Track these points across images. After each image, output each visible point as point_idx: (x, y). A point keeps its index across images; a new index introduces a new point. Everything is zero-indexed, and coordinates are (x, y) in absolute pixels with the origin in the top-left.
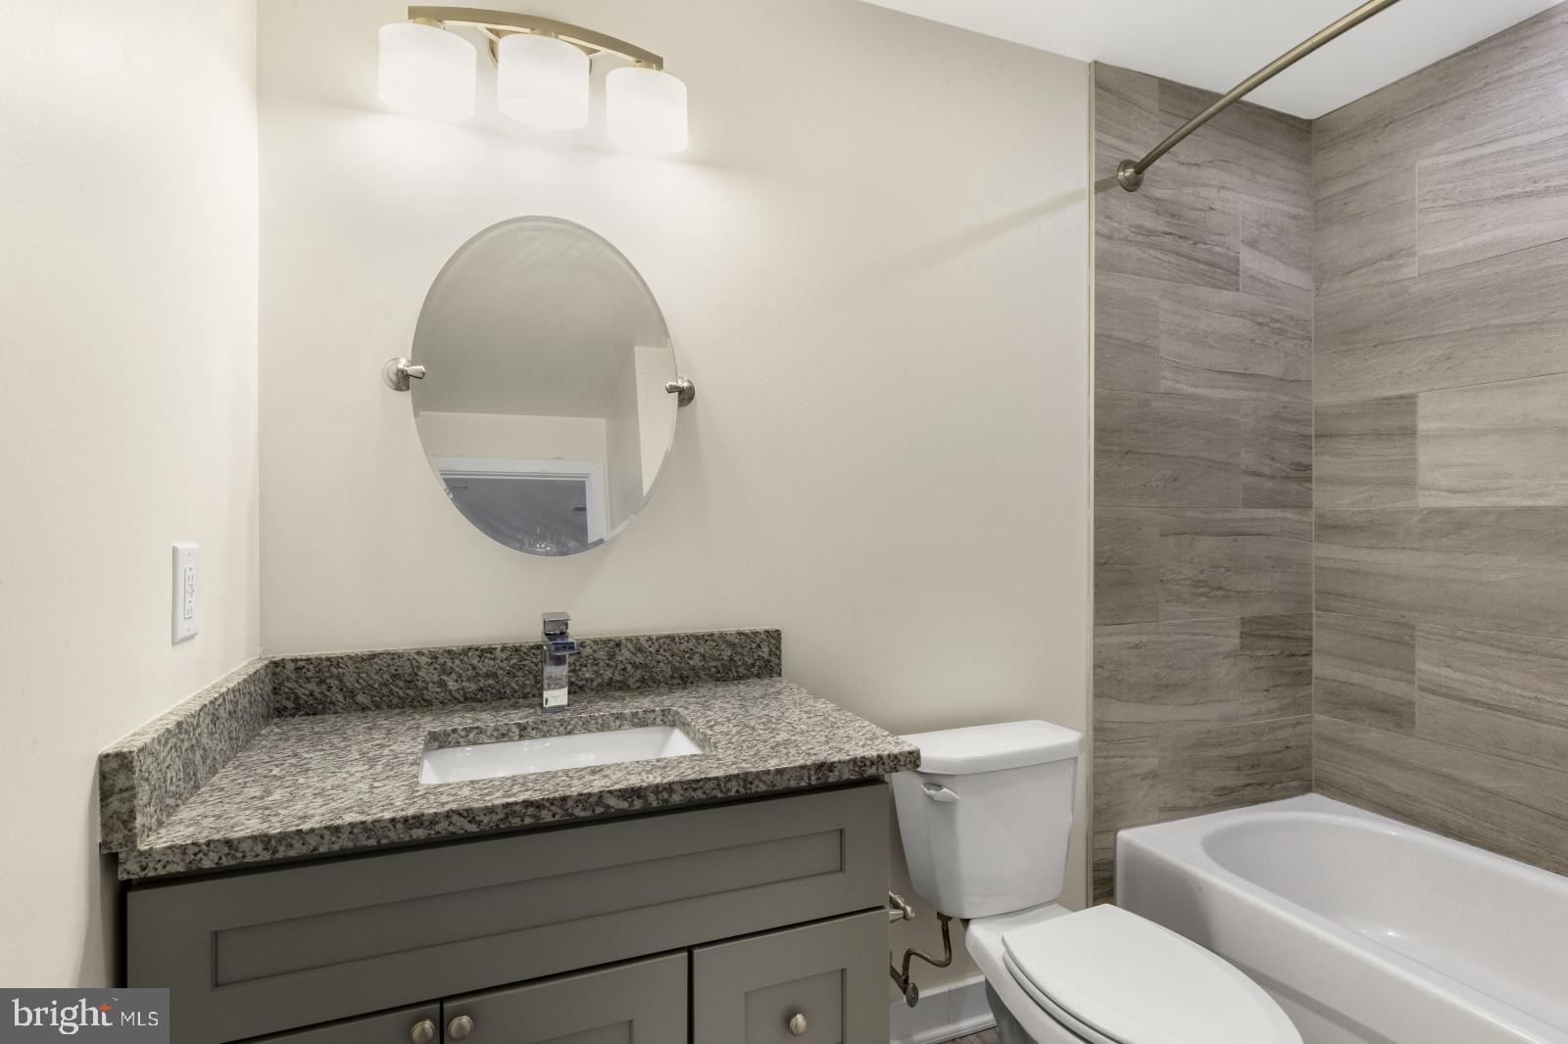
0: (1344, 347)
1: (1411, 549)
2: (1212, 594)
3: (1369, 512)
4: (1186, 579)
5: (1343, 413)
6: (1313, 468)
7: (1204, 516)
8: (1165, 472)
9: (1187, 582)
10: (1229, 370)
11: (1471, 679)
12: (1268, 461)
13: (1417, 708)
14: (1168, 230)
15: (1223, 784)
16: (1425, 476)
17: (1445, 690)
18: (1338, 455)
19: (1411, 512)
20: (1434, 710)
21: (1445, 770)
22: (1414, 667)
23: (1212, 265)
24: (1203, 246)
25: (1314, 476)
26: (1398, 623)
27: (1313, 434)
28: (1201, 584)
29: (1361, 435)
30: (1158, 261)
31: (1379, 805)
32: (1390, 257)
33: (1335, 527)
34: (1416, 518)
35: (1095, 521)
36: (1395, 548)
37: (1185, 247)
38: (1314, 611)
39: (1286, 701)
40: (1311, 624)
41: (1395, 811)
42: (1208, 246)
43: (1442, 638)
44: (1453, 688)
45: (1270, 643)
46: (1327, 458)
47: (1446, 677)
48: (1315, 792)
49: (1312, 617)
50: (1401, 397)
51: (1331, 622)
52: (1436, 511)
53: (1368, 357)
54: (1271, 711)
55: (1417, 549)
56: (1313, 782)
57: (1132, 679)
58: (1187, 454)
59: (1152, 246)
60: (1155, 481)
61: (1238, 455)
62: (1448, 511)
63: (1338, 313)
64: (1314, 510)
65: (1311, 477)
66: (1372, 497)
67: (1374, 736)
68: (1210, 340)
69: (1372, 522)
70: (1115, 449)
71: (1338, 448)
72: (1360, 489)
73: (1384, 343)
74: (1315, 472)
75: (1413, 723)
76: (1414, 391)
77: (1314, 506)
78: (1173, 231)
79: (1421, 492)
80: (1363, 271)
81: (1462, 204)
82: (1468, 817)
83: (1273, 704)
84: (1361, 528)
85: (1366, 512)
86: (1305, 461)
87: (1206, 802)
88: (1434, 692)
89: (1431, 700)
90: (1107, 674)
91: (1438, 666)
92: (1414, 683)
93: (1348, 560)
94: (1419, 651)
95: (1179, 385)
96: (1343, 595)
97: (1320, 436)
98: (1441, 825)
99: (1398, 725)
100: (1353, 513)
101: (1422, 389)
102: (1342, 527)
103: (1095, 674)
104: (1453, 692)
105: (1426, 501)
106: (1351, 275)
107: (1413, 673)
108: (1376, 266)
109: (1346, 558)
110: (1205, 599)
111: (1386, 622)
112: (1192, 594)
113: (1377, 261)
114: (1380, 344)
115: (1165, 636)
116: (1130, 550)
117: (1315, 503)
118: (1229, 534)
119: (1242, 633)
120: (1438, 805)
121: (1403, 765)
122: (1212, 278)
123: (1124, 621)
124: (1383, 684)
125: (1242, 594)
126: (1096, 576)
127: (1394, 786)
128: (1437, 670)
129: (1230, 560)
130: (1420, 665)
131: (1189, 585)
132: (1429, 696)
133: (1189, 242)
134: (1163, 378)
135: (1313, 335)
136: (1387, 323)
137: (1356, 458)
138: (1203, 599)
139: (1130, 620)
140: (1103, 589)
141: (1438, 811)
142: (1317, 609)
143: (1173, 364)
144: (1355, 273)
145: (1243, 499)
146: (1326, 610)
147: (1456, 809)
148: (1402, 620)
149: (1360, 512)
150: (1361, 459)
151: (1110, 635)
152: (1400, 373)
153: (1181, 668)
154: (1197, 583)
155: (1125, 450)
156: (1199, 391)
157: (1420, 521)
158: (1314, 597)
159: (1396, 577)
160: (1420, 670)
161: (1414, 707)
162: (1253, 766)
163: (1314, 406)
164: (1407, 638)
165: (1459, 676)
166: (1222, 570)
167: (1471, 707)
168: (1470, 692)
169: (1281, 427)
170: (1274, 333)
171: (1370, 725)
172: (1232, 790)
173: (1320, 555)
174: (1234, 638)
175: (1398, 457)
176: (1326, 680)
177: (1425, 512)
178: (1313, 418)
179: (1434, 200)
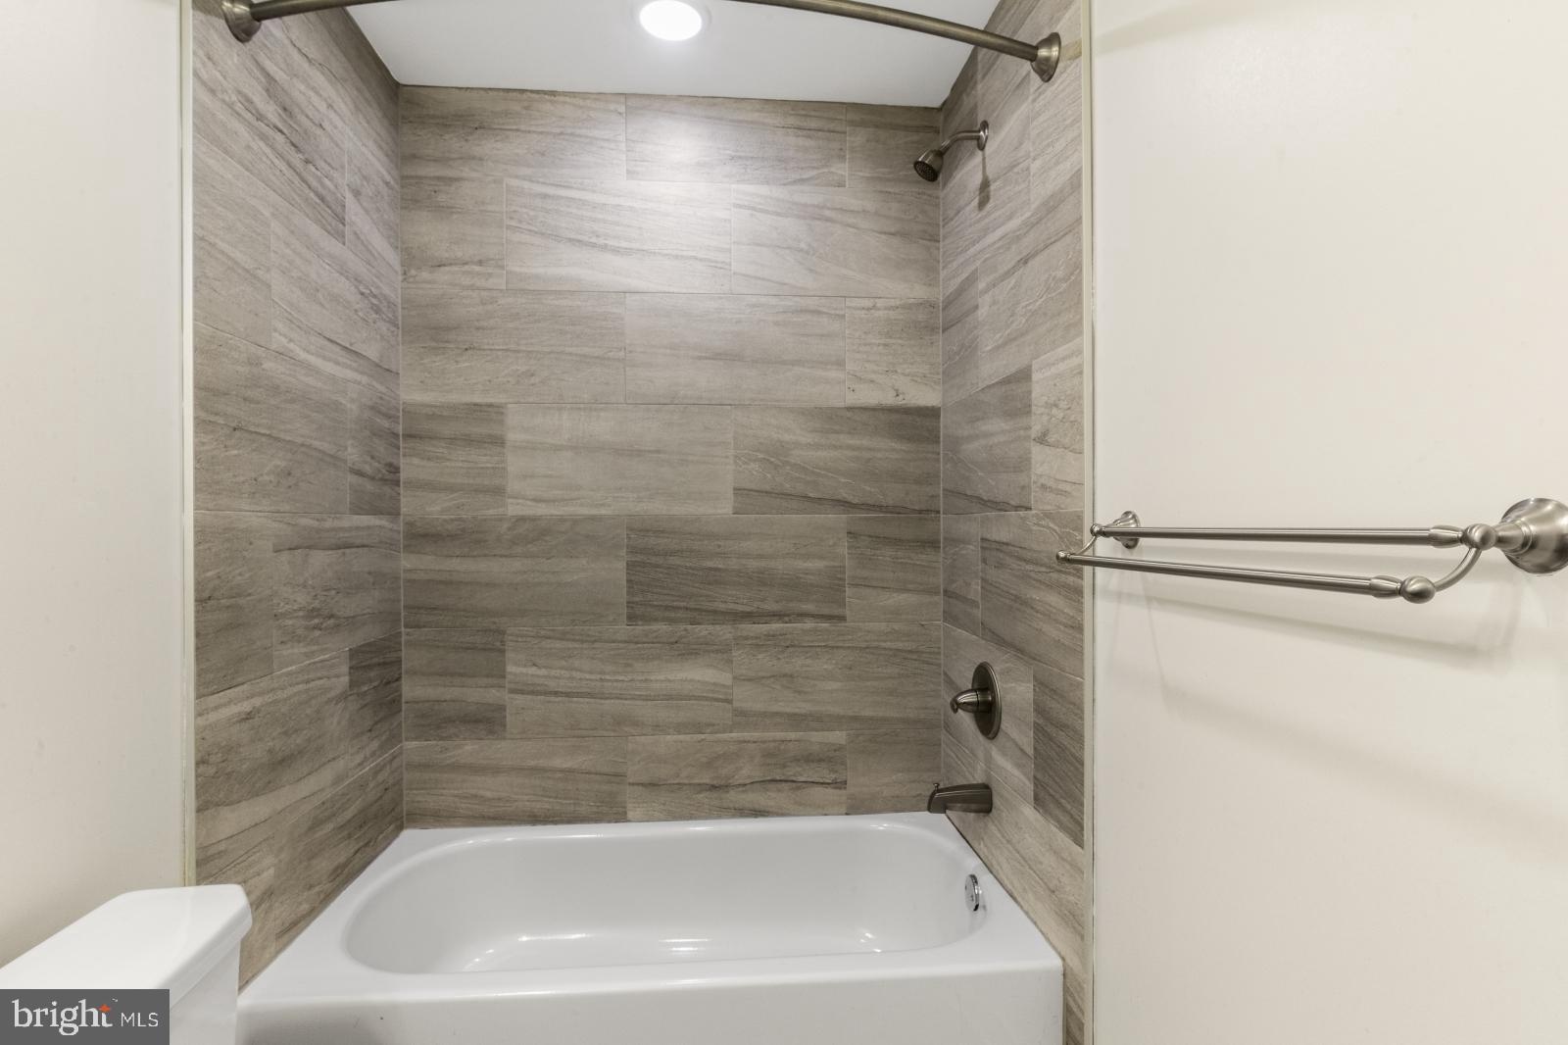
0: (434, 344)
1: (501, 556)
2: (325, 625)
3: (460, 519)
4: (300, 609)
5: (433, 415)
6: (401, 470)
7: (316, 524)
8: (279, 463)
9: (301, 614)
10: (338, 341)
11: (553, 673)
12: (369, 459)
13: (508, 711)
14: (280, 125)
15: (336, 863)
16: (513, 486)
17: (532, 688)
18: (429, 459)
19: (500, 520)
20: (523, 708)
21: (532, 763)
22: (504, 671)
23: (323, 199)
24: (313, 169)
25: (401, 479)
26: (490, 630)
27: (401, 434)
28: (315, 614)
29: (452, 440)
30: (269, 163)
31: (474, 817)
32: (480, 263)
33: (425, 536)
34: (506, 525)
35: (196, 533)
36: (485, 556)
37: (296, 159)
38: (403, 629)
39: (384, 738)
40: (400, 643)
41: (490, 818)
42: (319, 173)
43: (529, 639)
44: (539, 685)
45: (372, 674)
46: (416, 461)
47: (532, 675)
48: (407, 828)
49: (401, 637)
50: (490, 405)
51: (423, 638)
52: (522, 519)
53: (459, 359)
54: (373, 754)
55: (506, 556)
56: (404, 819)
57: (244, 766)
58: (299, 440)
59: (263, 137)
60: (268, 474)
61: (346, 448)
62: (534, 519)
63: (427, 305)
64: (402, 517)
65: (399, 481)
66: (463, 505)
67: (468, 749)
68: (320, 295)
69: (463, 530)
70: (221, 421)
71: (429, 451)
72: (451, 496)
73: (474, 348)
74: (403, 476)
75: (505, 726)
76: (503, 401)
77: (402, 512)
78: (285, 131)
79: (510, 500)
80: (455, 268)
81: (543, 234)
82: (551, 800)
83: (375, 744)
84: (453, 537)
85: (456, 520)
86: (395, 462)
87: (322, 896)
88: (522, 692)
89: (520, 700)
90: (214, 770)
91: (525, 666)
92: (504, 687)
93: (439, 571)
94: (509, 655)
95: (291, 346)
96: (435, 609)
97: (409, 436)
98: (529, 816)
99: (491, 732)
100: (445, 520)
101: (511, 400)
102: (433, 536)
103: (197, 776)
104: (539, 688)
105: (513, 509)
106: (442, 268)
107: (504, 677)
108: (466, 268)
109: (437, 568)
110: (320, 632)
111: (478, 631)
112: (307, 628)
113: (466, 264)
114: (470, 348)
115: (280, 692)
116: (240, 574)
117: (403, 510)
118: (338, 548)
119: (351, 668)
120: (526, 798)
121: (496, 770)
122: (323, 217)
123: (235, 683)
124: (476, 694)
125: (351, 620)
126: (198, 622)
127: (488, 794)
128: (524, 670)
129: (340, 579)
130: (510, 668)
131: (303, 617)
132: (516, 696)
133: (300, 156)
134: (275, 330)
135: (400, 323)
136: (478, 329)
137: (448, 464)
138: (317, 633)
139: (240, 680)
140: (205, 639)
141: (528, 803)
142: (406, 626)
143: (286, 314)
144: (447, 268)
145: (350, 503)
146: (418, 627)
147: (542, 796)
148: (493, 627)
149: (452, 520)
150: (453, 465)
151: (216, 708)
152: (490, 381)
153: (296, 731)
154: (312, 613)
155: (234, 425)
156: (312, 359)
157: (509, 529)
158: (402, 614)
159: (487, 584)
160: (510, 673)
161: (505, 710)
162: (361, 827)
163: (401, 402)
164: (498, 644)
165: (543, 672)
166: (333, 592)
167: (553, 699)
168: (552, 685)
169: (379, 420)
170: (372, 308)
171: (465, 739)
172: (344, 865)
173: (408, 566)
174: (344, 675)
175: (489, 465)
176: (417, 702)
177: (513, 520)
178: (401, 414)
179: (520, 222)
